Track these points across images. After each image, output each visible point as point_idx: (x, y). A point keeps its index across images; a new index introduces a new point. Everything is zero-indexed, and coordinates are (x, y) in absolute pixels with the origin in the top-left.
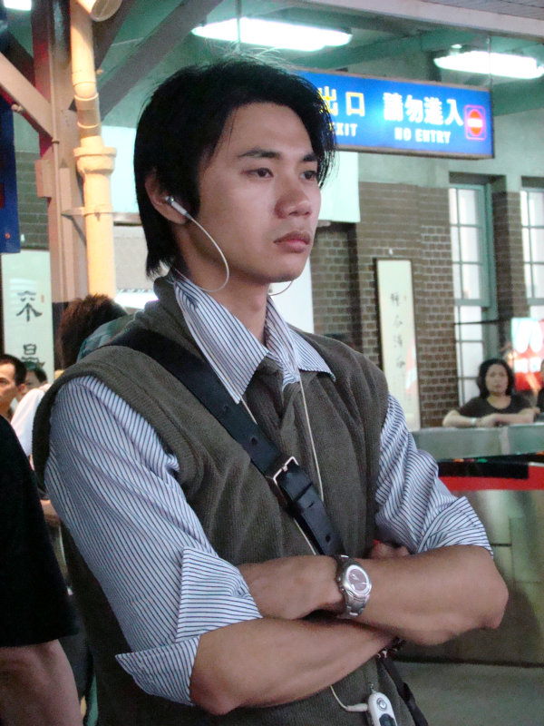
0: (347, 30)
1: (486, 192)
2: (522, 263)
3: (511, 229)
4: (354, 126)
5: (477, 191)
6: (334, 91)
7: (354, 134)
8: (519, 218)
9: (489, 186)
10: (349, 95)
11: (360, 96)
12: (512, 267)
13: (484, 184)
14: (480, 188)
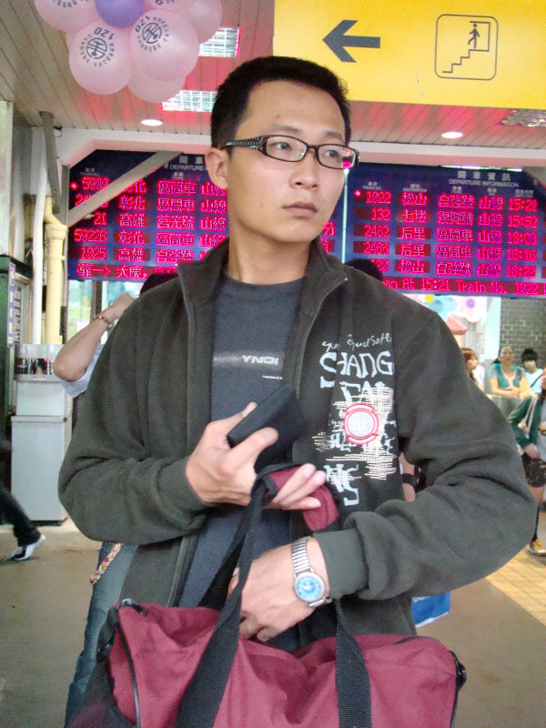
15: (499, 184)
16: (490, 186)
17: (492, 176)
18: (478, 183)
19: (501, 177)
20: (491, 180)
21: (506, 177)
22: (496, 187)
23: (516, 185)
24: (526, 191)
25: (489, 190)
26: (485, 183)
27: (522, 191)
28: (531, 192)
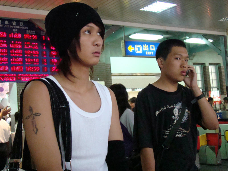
0: (162, 35)
1: (201, 66)
2: (210, 80)
3: (207, 73)
4: (152, 52)
5: (200, 66)
6: (147, 45)
7: (152, 54)
8: (209, 71)
9: (202, 65)
10: (151, 46)
11: (154, 46)
12: (208, 81)
13: (201, 65)
14: (200, 65)
15: (18, 27)
16: (14, 28)
17: (14, 23)
18: (8, 26)
19: (19, 24)
20: (14, 25)
21: (21, 24)
22: (17, 29)
23: (26, 28)
24: (32, 31)
25: (14, 30)
26: (11, 26)
27: (30, 31)
28: (34, 32)
